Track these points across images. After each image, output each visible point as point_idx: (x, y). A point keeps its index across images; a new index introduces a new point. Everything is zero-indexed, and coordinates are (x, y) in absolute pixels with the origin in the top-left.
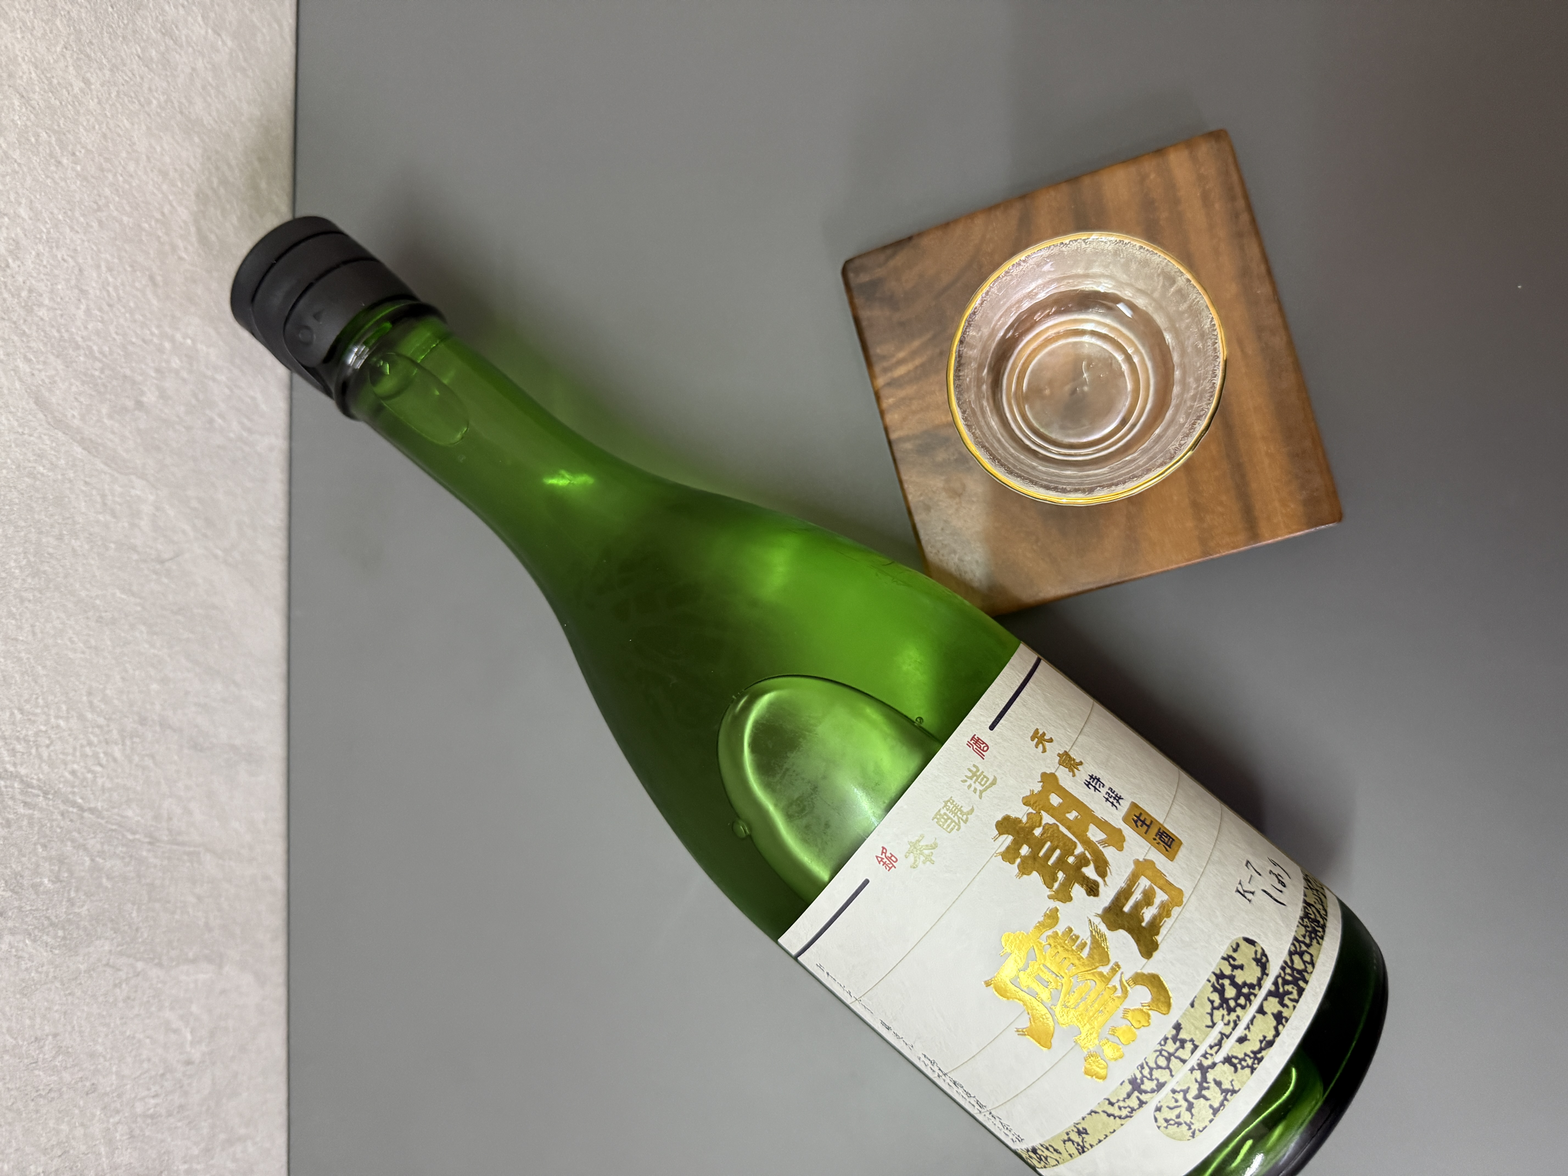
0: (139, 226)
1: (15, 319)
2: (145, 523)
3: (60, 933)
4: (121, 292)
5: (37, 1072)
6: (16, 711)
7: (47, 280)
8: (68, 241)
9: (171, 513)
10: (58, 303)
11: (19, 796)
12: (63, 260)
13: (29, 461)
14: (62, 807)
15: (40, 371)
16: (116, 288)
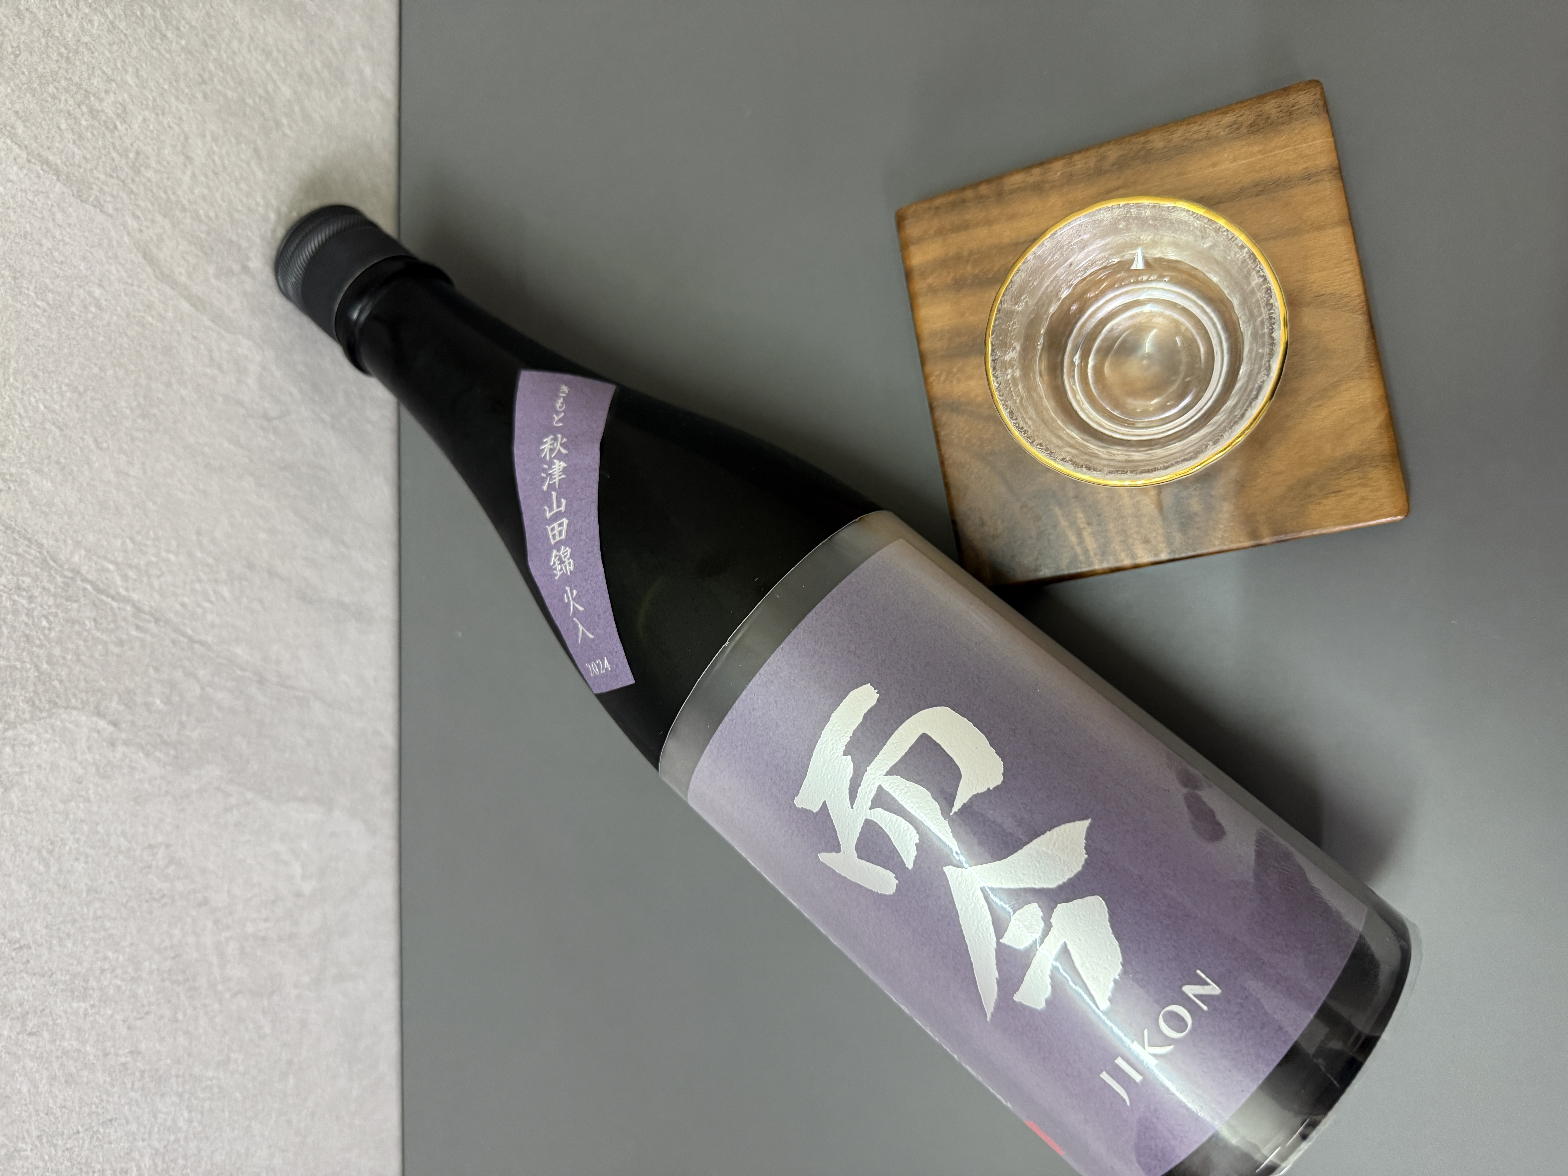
0: (243, 100)
1: (123, 177)
2: (251, 381)
3: (172, 752)
4: (226, 162)
5: (150, 876)
6: (128, 541)
7: (154, 144)
8: (174, 110)
9: (278, 374)
10: (165, 167)
11: (131, 619)
12: (170, 127)
13: (138, 310)
14: (173, 636)
15: (148, 227)
16: (221, 158)
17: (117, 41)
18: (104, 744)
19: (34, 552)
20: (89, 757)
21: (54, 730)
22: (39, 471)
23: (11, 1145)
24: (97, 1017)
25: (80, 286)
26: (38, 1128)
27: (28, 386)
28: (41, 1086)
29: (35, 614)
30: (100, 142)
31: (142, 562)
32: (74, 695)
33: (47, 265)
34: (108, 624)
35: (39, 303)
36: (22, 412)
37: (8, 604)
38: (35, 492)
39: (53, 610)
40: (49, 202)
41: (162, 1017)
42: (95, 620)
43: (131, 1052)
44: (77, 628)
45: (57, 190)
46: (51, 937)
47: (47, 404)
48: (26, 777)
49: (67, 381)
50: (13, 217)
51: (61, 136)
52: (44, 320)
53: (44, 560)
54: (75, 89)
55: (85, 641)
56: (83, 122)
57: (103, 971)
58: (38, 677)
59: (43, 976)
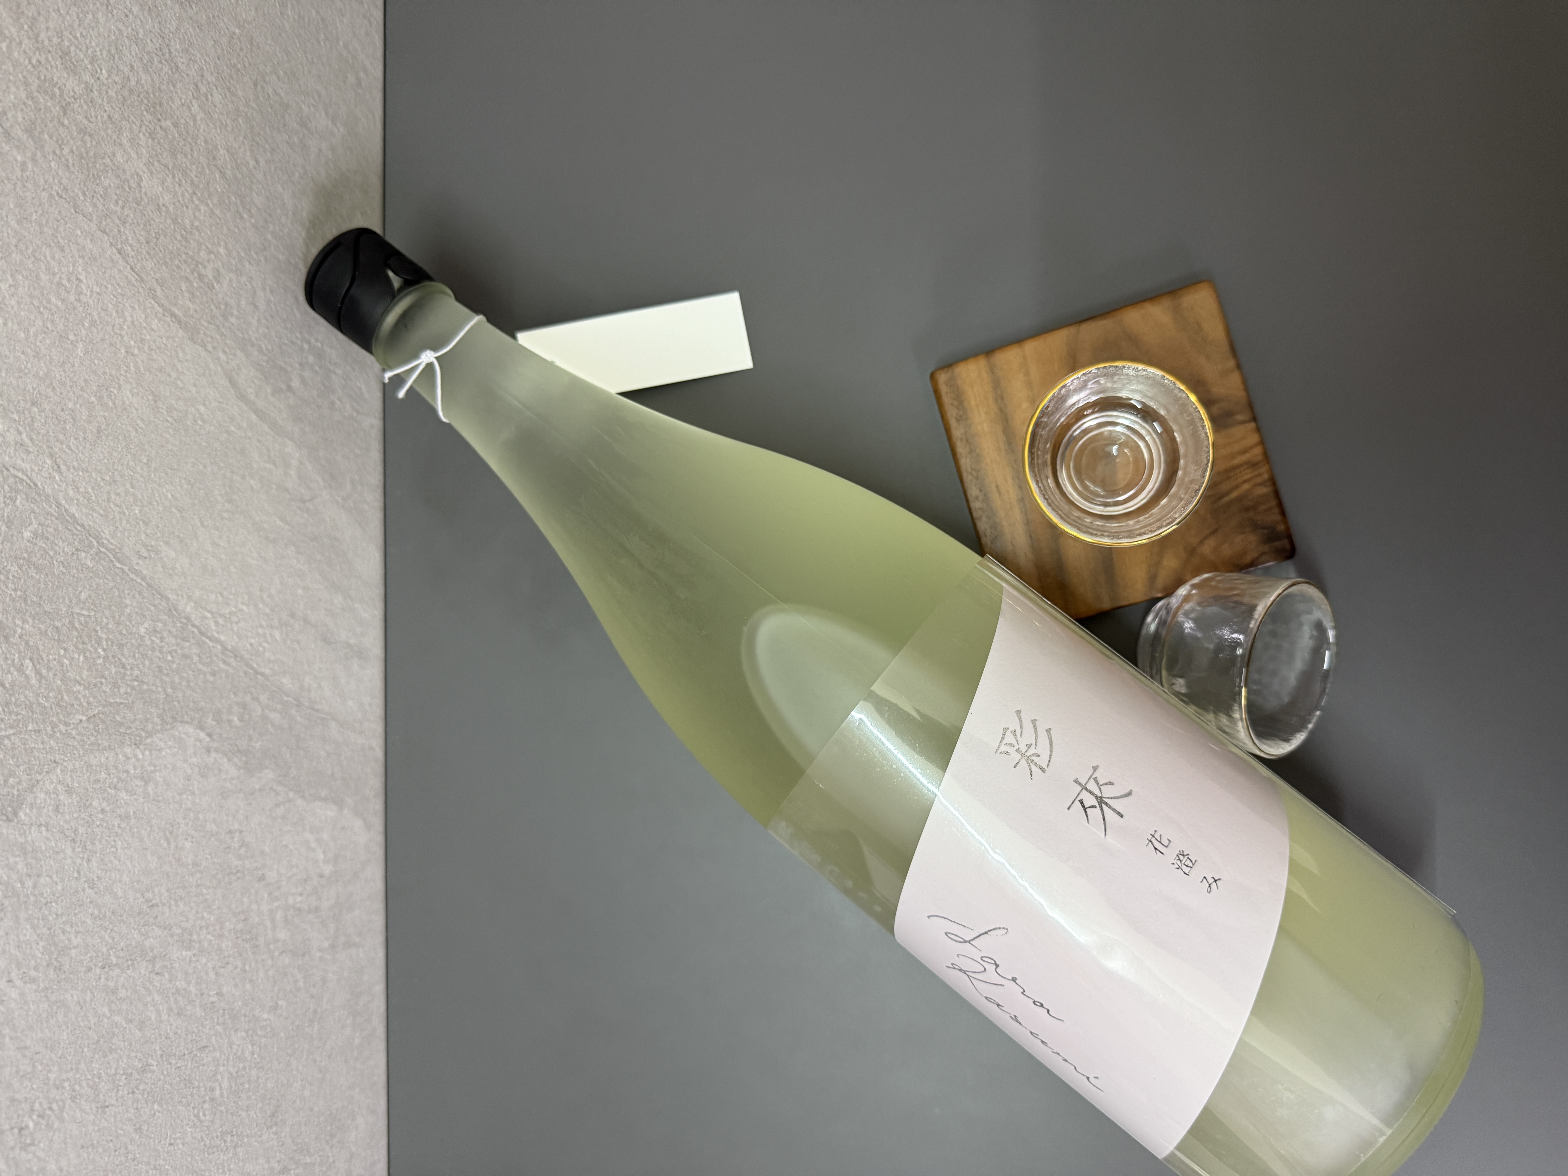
17: (214, 223)
18: (203, 750)
19: (163, 604)
20: (194, 760)
21: (174, 739)
22: (167, 543)
23: (144, 1059)
24: (197, 963)
25: (192, 406)
26: (161, 1048)
27: (162, 480)
28: (163, 1015)
29: (165, 649)
30: (205, 299)
31: (227, 611)
32: (187, 712)
33: (173, 390)
34: (207, 658)
35: (169, 419)
36: (158, 499)
37: (149, 643)
38: (165, 559)
39: (174, 648)
40: (175, 344)
41: (236, 968)
42: (199, 656)
43: (217, 994)
44: (188, 661)
45: (180, 335)
46: (170, 898)
47: (173, 493)
48: (158, 774)
49: (184, 476)
50: (155, 357)
51: (183, 296)
52: (171, 431)
53: (170, 610)
54: (190, 260)
55: (194, 671)
56: (195, 285)
57: (201, 928)
58: (165, 698)
59: (165, 928)
